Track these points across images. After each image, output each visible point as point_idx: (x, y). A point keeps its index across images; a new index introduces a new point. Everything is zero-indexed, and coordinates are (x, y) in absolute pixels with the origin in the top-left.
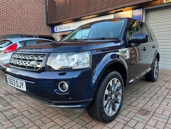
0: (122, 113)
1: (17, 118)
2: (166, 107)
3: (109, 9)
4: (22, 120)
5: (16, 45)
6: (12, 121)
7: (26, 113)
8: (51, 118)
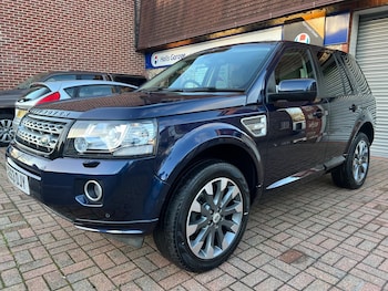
0: (242, 256)
1: (25, 247)
2: (354, 250)
3: (271, 15)
4: (33, 251)
5: (57, 95)
6: (13, 250)
7: (45, 239)
8: (90, 253)
